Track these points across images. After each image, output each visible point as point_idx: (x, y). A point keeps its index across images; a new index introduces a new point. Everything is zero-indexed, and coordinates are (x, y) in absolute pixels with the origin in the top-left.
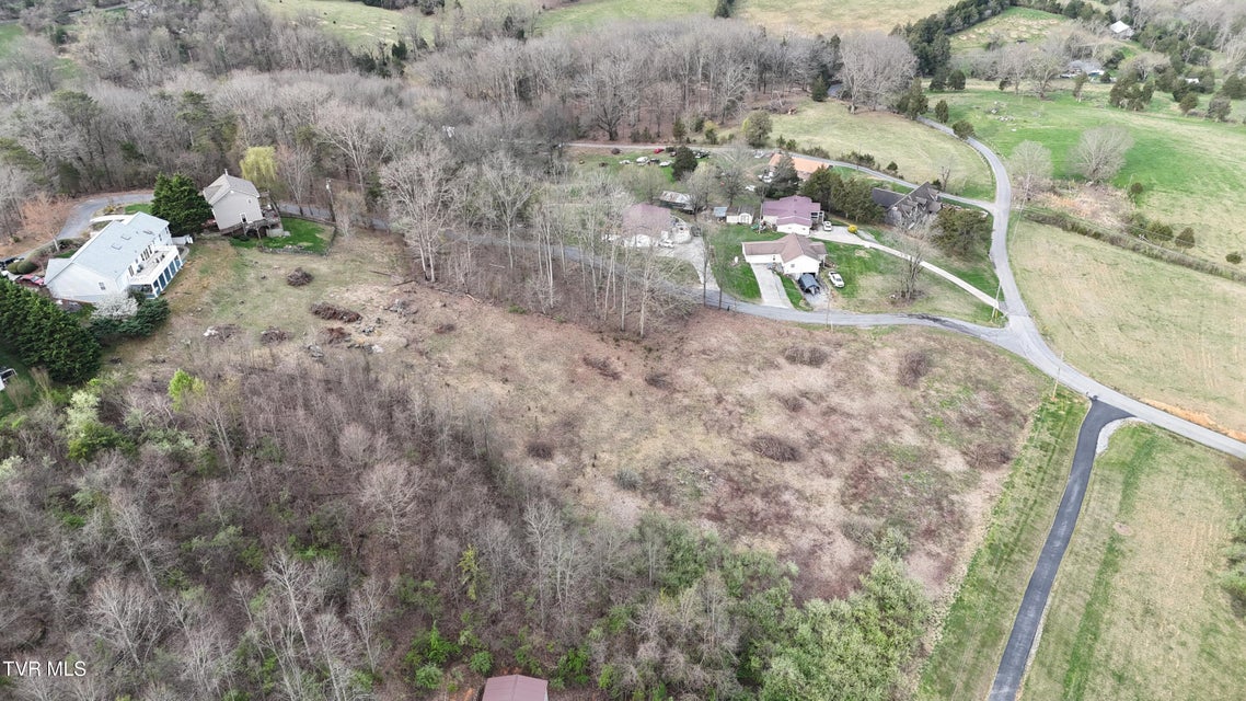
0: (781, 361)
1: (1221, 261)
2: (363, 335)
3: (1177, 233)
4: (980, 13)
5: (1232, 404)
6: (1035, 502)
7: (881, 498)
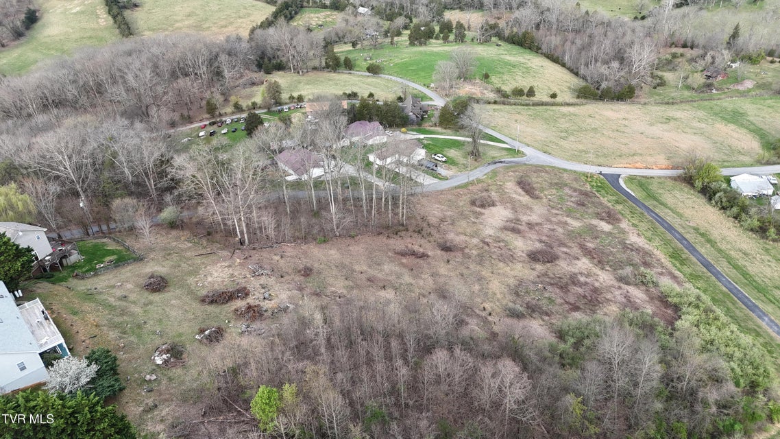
0: (478, 209)
1: (547, 99)
2: (267, 301)
3: (526, 91)
4: (290, 14)
5: (641, 155)
6: (653, 228)
7: (609, 258)
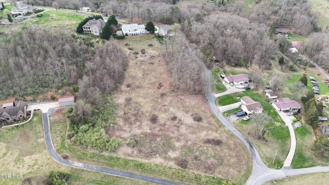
0: (191, 113)
2: (140, 56)
6: (166, 174)
7: (148, 140)
